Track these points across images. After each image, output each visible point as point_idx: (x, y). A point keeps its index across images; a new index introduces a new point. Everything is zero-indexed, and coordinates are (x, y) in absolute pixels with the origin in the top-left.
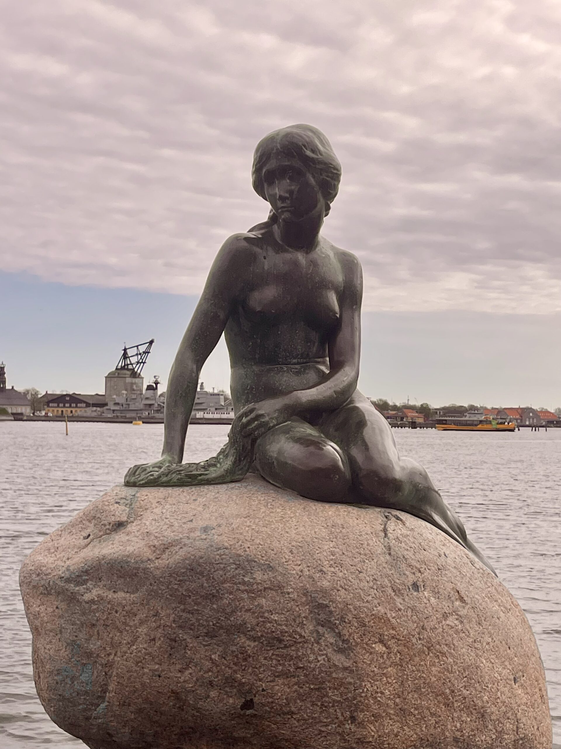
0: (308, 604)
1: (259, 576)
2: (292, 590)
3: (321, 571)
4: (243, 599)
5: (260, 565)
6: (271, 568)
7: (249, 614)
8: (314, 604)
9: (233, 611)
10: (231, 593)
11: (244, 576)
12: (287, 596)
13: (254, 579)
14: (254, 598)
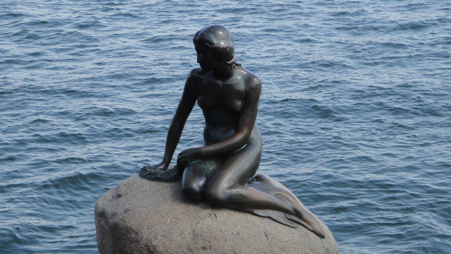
0: (147, 250)
1: (133, 235)
2: (142, 244)
3: (156, 238)
4: (127, 243)
5: (134, 231)
6: (137, 233)
7: (129, 249)
8: (149, 251)
9: (125, 247)
10: (124, 240)
11: (128, 234)
12: (140, 246)
13: (131, 236)
14: (130, 244)
